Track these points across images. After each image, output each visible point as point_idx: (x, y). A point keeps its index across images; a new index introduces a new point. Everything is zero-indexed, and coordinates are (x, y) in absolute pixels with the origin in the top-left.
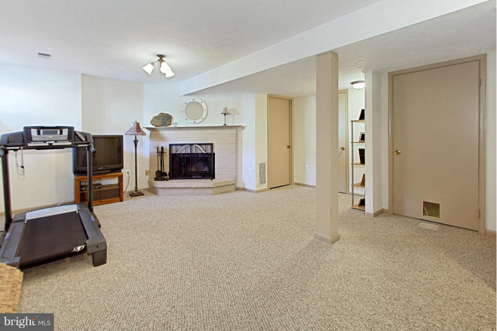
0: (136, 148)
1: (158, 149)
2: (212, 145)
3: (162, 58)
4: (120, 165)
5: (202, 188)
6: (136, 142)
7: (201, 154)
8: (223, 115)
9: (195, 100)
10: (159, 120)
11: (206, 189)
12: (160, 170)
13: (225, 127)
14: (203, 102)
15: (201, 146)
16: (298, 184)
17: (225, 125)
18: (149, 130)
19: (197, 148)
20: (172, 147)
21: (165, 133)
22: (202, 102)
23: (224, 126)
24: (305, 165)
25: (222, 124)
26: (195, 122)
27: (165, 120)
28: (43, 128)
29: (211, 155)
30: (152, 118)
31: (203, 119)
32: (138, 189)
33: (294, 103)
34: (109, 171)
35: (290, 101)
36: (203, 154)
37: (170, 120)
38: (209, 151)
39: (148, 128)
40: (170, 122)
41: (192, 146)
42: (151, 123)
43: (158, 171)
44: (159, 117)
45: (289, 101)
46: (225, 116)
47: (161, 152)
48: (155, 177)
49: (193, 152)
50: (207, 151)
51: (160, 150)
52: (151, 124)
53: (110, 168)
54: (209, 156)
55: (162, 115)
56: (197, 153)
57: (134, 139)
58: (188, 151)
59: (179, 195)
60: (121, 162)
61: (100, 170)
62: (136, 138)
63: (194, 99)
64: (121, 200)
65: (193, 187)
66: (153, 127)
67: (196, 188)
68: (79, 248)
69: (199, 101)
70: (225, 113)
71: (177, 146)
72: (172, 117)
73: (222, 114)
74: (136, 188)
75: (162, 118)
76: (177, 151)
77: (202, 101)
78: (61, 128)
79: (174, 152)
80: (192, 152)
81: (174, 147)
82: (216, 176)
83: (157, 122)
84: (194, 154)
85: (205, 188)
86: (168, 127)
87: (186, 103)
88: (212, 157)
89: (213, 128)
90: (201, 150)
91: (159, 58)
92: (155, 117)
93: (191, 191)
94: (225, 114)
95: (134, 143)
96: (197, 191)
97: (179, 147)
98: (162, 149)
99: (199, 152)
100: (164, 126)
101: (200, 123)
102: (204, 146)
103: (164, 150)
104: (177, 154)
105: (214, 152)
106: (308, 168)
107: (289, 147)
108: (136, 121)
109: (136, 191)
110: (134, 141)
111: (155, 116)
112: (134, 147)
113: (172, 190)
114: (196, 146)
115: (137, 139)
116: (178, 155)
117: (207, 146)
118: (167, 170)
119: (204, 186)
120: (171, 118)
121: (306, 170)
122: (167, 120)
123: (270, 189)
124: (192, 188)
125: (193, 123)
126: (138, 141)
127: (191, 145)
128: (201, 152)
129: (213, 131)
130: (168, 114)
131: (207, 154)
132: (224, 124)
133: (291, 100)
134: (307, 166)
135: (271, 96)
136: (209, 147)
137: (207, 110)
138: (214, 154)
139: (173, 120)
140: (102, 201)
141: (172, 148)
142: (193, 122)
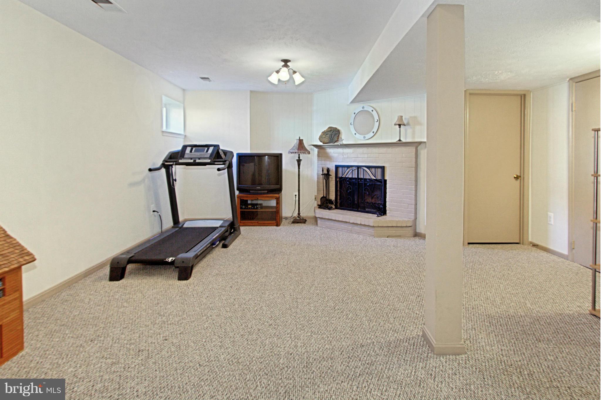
0: (299, 168)
1: (323, 170)
2: (383, 168)
3: (287, 63)
4: (278, 187)
5: (361, 224)
6: (299, 161)
7: (369, 179)
8: (398, 126)
9: (365, 109)
10: (327, 135)
11: (367, 228)
12: (325, 196)
13: (400, 143)
14: (374, 111)
15: (369, 170)
16: (535, 245)
17: (400, 140)
18: (316, 148)
19: (365, 171)
20: (338, 168)
21: (332, 151)
22: (372, 111)
23: (398, 142)
24: (549, 213)
25: (395, 140)
26: (364, 137)
27: (333, 136)
28: (196, 146)
29: (381, 182)
30: (320, 134)
31: (374, 133)
32: (301, 215)
33: (530, 101)
34: (266, 192)
35: (523, 97)
36: (371, 180)
37: (337, 135)
38: (379, 177)
39: (316, 146)
40: (337, 137)
41: (359, 169)
42: (320, 139)
43: (323, 197)
44: (327, 132)
45: (521, 96)
46: (400, 127)
47: (327, 175)
48: (320, 203)
49: (361, 177)
50: (376, 176)
51: (325, 172)
52: (319, 141)
53: (267, 188)
54: (379, 183)
55: (330, 130)
56: (365, 178)
57: (297, 158)
58: (355, 176)
59: (337, 230)
60: (280, 183)
61: (258, 190)
62: (299, 157)
63: (363, 108)
64: (277, 224)
65: (351, 222)
66: (321, 144)
67: (353, 223)
68: (170, 259)
69: (370, 109)
70: (400, 123)
71: (343, 168)
72: (340, 131)
73: (395, 124)
74: (299, 214)
75: (330, 133)
76: (343, 174)
77: (373, 109)
78: (208, 146)
79: (340, 175)
80: (359, 177)
81: (340, 169)
82: (387, 212)
83: (325, 139)
84: (361, 179)
85: (365, 225)
86: (335, 144)
87: (355, 113)
88: (383, 186)
89: (384, 145)
90: (369, 175)
91: (283, 63)
92: (324, 133)
93: (350, 227)
94: (400, 125)
95: (298, 162)
96: (356, 228)
97: (346, 169)
98: (328, 170)
99: (368, 177)
100: (331, 143)
101: (370, 139)
102: (373, 170)
103: (330, 171)
104: (343, 177)
105: (385, 179)
106: (552, 220)
107: (517, 178)
108: (300, 138)
109: (298, 217)
110: (297, 160)
111: (323, 131)
112: (297, 167)
113: (330, 221)
114: (364, 170)
115: (301, 158)
116: (344, 179)
117: (376, 169)
118: (332, 197)
119: (363, 223)
120: (339, 133)
121: (549, 222)
122: (334, 136)
123: (469, 243)
124: (349, 222)
125: (363, 139)
126: (301, 160)
127: (358, 167)
128: (370, 178)
129: (385, 149)
130: (336, 128)
131: (376, 180)
132: (398, 139)
133: (525, 95)
134: (551, 214)
135: (471, 92)
136: (379, 170)
137: (379, 121)
138: (385, 181)
139: (342, 135)
140: (259, 222)
141: (338, 170)
142: (363, 137)
